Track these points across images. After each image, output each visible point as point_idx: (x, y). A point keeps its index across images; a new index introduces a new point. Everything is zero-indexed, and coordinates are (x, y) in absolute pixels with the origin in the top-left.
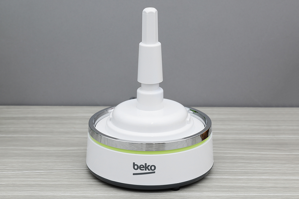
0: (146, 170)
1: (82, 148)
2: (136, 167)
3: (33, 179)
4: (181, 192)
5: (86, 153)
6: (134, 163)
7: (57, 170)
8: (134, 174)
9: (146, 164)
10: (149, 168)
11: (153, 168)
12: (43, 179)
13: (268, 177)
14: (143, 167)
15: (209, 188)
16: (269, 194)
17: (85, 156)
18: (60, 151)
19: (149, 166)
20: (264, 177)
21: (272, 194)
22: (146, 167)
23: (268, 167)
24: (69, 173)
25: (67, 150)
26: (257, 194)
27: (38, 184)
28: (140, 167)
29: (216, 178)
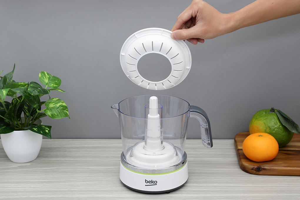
0: (152, 183)
1: (117, 167)
2: (147, 182)
3: (92, 187)
4: (171, 194)
5: (120, 170)
6: (146, 180)
7: (104, 181)
8: (146, 185)
9: (152, 180)
10: (154, 182)
11: (156, 182)
12: (97, 187)
13: (217, 185)
14: (151, 182)
15: (186, 192)
16: (217, 195)
17: (119, 172)
18: (105, 169)
19: (153, 181)
20: (215, 185)
21: (219, 195)
22: (152, 182)
23: (218, 179)
24: (111, 183)
25: (109, 169)
26: (211, 195)
27: (95, 190)
28: (149, 182)
29: (190, 186)
